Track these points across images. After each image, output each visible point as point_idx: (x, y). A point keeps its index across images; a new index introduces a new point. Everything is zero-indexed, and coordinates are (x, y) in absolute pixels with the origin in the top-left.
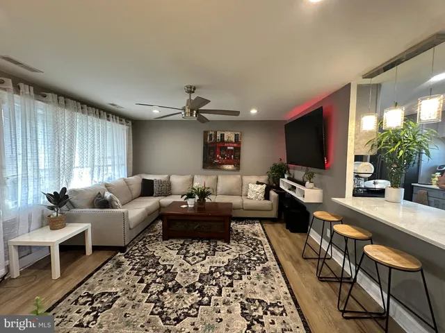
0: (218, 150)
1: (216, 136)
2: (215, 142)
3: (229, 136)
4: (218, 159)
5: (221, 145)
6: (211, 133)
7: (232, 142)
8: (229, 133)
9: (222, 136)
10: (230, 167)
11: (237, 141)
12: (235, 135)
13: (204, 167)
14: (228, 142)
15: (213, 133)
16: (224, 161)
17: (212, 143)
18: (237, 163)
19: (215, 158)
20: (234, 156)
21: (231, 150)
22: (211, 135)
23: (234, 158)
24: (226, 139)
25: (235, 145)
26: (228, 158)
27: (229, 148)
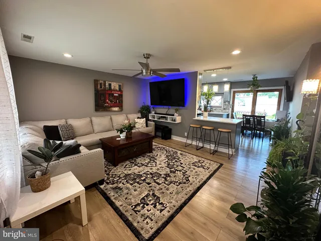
0: (107, 96)
1: (105, 85)
2: (105, 89)
3: (115, 86)
4: (108, 103)
5: (109, 92)
6: (101, 82)
7: (117, 91)
8: (115, 83)
9: (110, 85)
10: (116, 109)
11: (120, 90)
12: (119, 85)
13: (97, 110)
14: (114, 90)
15: (103, 82)
16: (112, 105)
17: (102, 90)
18: (120, 106)
19: (105, 102)
20: (119, 101)
21: (117, 96)
22: (101, 84)
23: (119, 102)
24: (112, 88)
25: (119, 93)
26: (115, 103)
27: (115, 95)
